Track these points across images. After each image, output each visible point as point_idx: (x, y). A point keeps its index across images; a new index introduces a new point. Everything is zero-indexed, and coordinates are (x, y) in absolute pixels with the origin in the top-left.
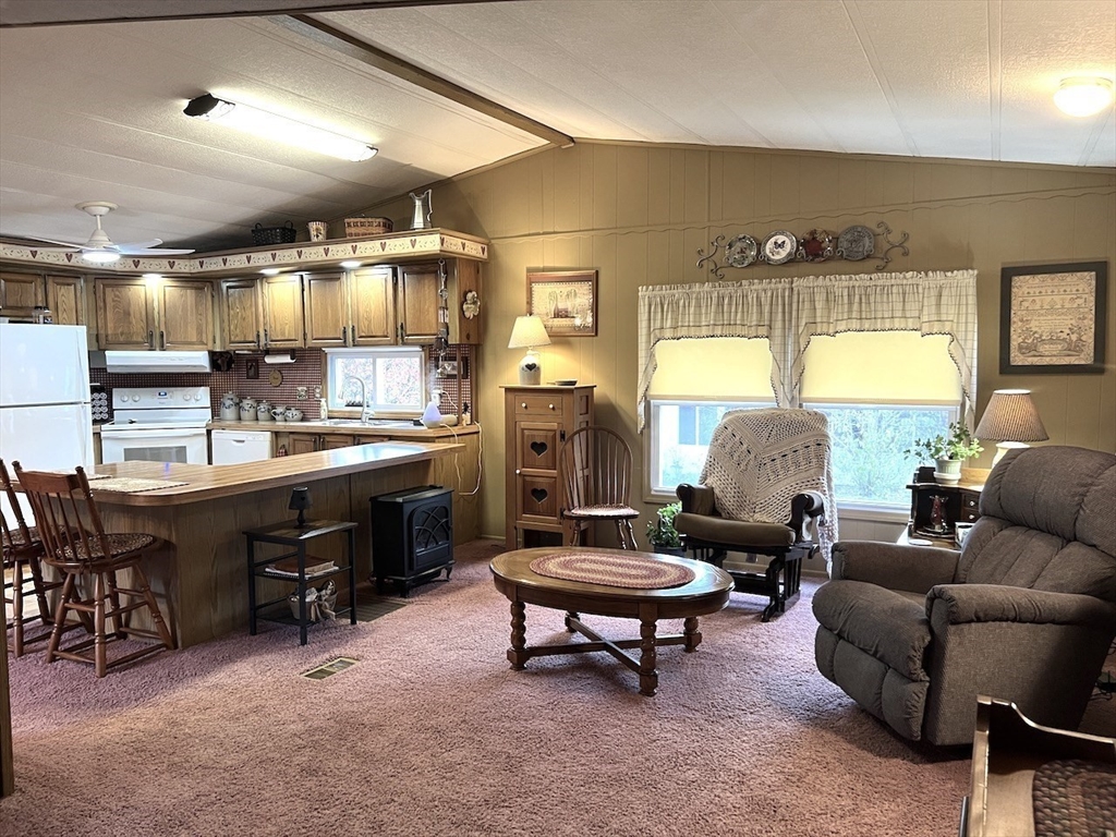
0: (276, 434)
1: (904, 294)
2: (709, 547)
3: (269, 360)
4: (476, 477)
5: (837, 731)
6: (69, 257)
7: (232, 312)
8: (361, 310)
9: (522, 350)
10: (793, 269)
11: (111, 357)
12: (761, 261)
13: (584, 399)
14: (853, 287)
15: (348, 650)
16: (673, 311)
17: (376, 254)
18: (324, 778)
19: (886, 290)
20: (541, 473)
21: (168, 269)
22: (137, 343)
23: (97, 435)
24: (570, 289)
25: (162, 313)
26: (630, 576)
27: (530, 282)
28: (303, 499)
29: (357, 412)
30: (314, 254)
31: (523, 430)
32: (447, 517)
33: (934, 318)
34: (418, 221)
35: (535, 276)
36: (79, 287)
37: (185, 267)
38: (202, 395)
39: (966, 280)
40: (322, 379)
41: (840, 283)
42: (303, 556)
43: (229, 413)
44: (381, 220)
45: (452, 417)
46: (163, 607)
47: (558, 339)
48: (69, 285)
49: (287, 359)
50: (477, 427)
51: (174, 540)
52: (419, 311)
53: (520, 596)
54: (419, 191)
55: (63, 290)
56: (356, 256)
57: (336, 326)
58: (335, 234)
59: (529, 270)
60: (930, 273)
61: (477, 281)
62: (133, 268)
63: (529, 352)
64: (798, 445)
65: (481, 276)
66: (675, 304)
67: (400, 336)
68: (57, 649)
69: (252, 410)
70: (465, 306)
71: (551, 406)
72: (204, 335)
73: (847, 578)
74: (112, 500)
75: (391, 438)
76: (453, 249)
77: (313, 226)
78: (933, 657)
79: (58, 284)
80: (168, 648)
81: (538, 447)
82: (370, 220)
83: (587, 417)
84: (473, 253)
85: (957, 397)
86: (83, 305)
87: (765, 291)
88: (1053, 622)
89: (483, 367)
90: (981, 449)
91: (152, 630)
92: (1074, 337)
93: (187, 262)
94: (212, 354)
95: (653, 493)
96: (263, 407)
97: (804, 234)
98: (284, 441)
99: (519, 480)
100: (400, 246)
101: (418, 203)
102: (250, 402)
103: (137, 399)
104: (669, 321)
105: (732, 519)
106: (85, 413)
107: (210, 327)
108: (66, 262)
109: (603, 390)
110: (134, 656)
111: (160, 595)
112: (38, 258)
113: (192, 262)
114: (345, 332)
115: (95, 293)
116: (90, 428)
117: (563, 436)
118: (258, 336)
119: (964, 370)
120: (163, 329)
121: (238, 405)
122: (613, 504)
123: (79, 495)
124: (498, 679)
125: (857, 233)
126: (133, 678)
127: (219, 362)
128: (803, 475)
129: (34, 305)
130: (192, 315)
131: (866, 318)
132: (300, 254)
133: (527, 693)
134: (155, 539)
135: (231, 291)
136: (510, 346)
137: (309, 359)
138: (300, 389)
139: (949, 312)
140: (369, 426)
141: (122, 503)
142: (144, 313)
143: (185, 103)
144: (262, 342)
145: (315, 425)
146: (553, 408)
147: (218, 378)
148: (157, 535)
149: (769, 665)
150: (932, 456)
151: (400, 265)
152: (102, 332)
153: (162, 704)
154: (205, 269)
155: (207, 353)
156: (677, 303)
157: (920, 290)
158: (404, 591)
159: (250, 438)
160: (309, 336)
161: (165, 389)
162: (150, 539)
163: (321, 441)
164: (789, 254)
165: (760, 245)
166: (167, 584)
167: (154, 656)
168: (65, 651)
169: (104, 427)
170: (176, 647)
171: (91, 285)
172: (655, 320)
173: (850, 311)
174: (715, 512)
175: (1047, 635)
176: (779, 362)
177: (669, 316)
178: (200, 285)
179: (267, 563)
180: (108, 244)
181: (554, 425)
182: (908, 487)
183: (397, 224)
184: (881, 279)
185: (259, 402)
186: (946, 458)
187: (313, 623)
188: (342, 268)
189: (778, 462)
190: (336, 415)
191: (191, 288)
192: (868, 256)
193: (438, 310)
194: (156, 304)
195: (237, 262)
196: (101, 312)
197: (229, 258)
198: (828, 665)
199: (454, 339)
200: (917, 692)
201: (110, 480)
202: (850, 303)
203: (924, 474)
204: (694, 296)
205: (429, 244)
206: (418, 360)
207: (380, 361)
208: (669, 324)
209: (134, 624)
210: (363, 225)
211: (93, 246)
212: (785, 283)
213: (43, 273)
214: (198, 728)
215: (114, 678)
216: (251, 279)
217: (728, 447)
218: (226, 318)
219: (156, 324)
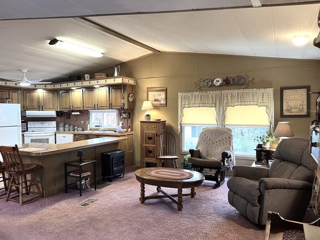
0: (75, 135)
1: (253, 95)
2: (199, 167)
3: (73, 113)
4: (132, 147)
5: (234, 221)
6: (16, 84)
7: (63, 100)
8: (100, 99)
9: (145, 111)
10: (222, 88)
11: (27, 113)
12: (213, 86)
13: (163, 124)
14: (239, 93)
15: (94, 198)
16: (188, 100)
17: (104, 83)
18: (85, 236)
19: (248, 94)
20: (151, 146)
21: (45, 88)
22: (35, 109)
23: (23, 135)
24: (159, 93)
25: (43, 100)
26: (175, 176)
27: (148, 91)
28: (81, 153)
29: (98, 128)
30: (86, 84)
31: (146, 133)
32: (123, 159)
33: (261, 101)
34: (116, 74)
35: (149, 90)
36: (19, 93)
37: (49, 87)
38: (54, 124)
39: (270, 91)
40: (88, 119)
41: (235, 92)
42: (81, 170)
43: (61, 129)
44: (105, 74)
45: (125, 130)
46: (40, 185)
47: (156, 107)
48: (16, 92)
49: (78, 113)
50: (133, 132)
51: (43, 166)
52: (116, 100)
53: (143, 182)
54: (116, 66)
55: (14, 94)
56: (98, 84)
57: (92, 104)
58: (92, 78)
59: (147, 88)
60: (260, 89)
61: (133, 91)
62: (34, 87)
63: (147, 111)
64: (224, 138)
65: (134, 90)
66: (188, 98)
67: (111, 107)
68: (9, 198)
69: (68, 128)
70: (129, 98)
71: (153, 127)
72: (55, 107)
73: (237, 176)
74: (25, 154)
75: (108, 136)
76: (126, 82)
77: (86, 76)
78: (261, 199)
79: (13, 92)
80: (41, 197)
81: (150, 138)
82: (102, 74)
83: (164, 130)
84: (132, 83)
85: (269, 124)
86: (20, 98)
87: (214, 94)
88: (295, 189)
89: (134, 115)
90: (275, 139)
91: (37, 192)
92: (301, 107)
93: (50, 86)
94: (57, 112)
95: (183, 151)
96: (71, 127)
97: (225, 78)
98: (77, 137)
99: (144, 148)
100: (111, 81)
101: (116, 69)
102: (67, 125)
103: (35, 125)
104: (187, 102)
105: (205, 159)
106: (19, 128)
107: (56, 104)
108: (15, 86)
109: (169, 122)
110: (31, 200)
111: (39, 182)
112: (7, 85)
113: (51, 86)
114: (95, 106)
115: (23, 94)
116: (21, 133)
117: (157, 135)
118: (70, 106)
119: (270, 117)
120: (43, 105)
121: (64, 127)
122: (171, 155)
123: (16, 153)
124: (137, 206)
125: (240, 78)
126: (30, 206)
127: (59, 114)
128: (225, 146)
129: (5, 98)
130: (51, 100)
131: (242, 101)
132: (82, 83)
133: (145, 210)
134: (38, 165)
135: (62, 94)
136: (142, 109)
137: (85, 113)
138: (82, 122)
139: (266, 100)
140: (101, 132)
141: (28, 155)
142: (37, 100)
143: (49, 41)
144: (71, 108)
145: (86, 132)
146: (154, 127)
147: (59, 119)
148: (39, 164)
149: (215, 202)
150: (261, 141)
151: (110, 86)
152: (25, 106)
153: (38, 214)
154: (55, 87)
155: (55, 111)
156: (189, 97)
157: (258, 94)
158: (110, 180)
159: (67, 136)
160: (85, 107)
161: (43, 122)
162: (36, 165)
163: (88, 137)
164: (221, 84)
165: (212, 81)
166: (41, 179)
167: (37, 199)
168: (11, 198)
169: (25, 133)
170: (43, 197)
171: (22, 92)
172: (183, 102)
173: (238, 100)
174: (200, 157)
175: (293, 193)
176: (218, 114)
177: (187, 101)
178: (53, 92)
179: (70, 172)
180: (27, 81)
181: (154, 132)
182: (255, 150)
183: (110, 75)
184: (247, 91)
185: (70, 125)
186: (266, 142)
187: (84, 190)
188: (94, 87)
189: (218, 142)
190: (92, 129)
191: (51, 93)
192: (243, 84)
193: (121, 99)
194: (41, 97)
195: (64, 85)
196: (25, 100)
197: (62, 84)
198: (231, 201)
199: (126, 107)
200: (256, 209)
201: (25, 148)
202: (238, 98)
203: (259, 146)
204: (194, 95)
205: (119, 81)
206: (116, 113)
207: (105, 114)
208: (187, 103)
209: (31, 190)
210: (100, 75)
211: (23, 81)
212: (219, 92)
213: (8, 89)
214: (48, 221)
215: (25, 206)
216: (68, 90)
217: (204, 138)
218: (61, 101)
219: (41, 103)
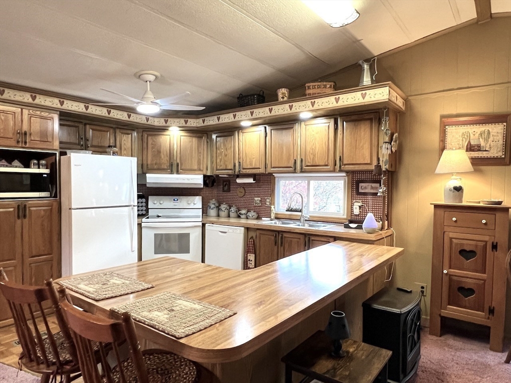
0: (248, 229)
3: (239, 181)
6: (129, 116)
7: (218, 151)
8: (308, 149)
9: (449, 174)
11: (149, 178)
17: (331, 105)
20: (468, 275)
21: (184, 124)
22: (164, 169)
23: (140, 225)
24: (483, 129)
25: (179, 152)
27: (444, 126)
30: (281, 110)
31: (451, 239)
34: (367, 80)
36: (133, 135)
37: (194, 123)
38: (197, 201)
40: (272, 193)
43: (213, 212)
44: (331, 83)
48: (128, 134)
49: (251, 180)
50: (392, 231)
52: (355, 148)
55: (125, 137)
57: (289, 159)
58: (296, 95)
62: (164, 124)
63: (456, 177)
65: (398, 123)
67: (338, 165)
70: (392, 143)
71: (484, 221)
72: (202, 166)
76: (393, 99)
77: (280, 92)
79: (122, 133)
81: (466, 254)
84: (399, 105)
86: (135, 146)
93: (195, 120)
94: (205, 176)
96: (233, 209)
98: (252, 234)
99: (446, 279)
100: (352, 99)
101: (366, 67)
102: (225, 206)
103: (162, 202)
106: (134, 211)
107: (205, 160)
108: (127, 119)
112: (111, 115)
113: (198, 120)
114: (295, 163)
115: (142, 140)
116: (136, 221)
117: (495, 247)
118: (235, 166)
120: (178, 161)
121: (218, 208)
127: (208, 181)
129: (108, 145)
130: (195, 153)
132: (271, 110)
135: (218, 139)
136: (437, 170)
137: (264, 180)
138: (256, 199)
142: (168, 152)
144: (237, 170)
146: (486, 223)
147: (207, 192)
152: (145, 162)
154: (206, 124)
155: (202, 176)
159: (230, 231)
160: (269, 166)
161: (177, 197)
163: (280, 236)
169: (144, 220)
171: (140, 135)
178: (200, 135)
180: (153, 99)
181: (486, 238)
185: (230, 206)
188: (299, 118)
190: (279, 216)
191: (195, 137)
194: (175, 146)
195: (227, 118)
196: (145, 151)
197: (221, 117)
205: (378, 95)
210: (319, 87)
211: (144, 101)
213: (114, 126)
216: (231, 130)
218: (215, 155)
219: (175, 158)
